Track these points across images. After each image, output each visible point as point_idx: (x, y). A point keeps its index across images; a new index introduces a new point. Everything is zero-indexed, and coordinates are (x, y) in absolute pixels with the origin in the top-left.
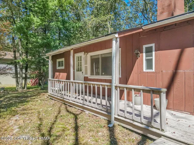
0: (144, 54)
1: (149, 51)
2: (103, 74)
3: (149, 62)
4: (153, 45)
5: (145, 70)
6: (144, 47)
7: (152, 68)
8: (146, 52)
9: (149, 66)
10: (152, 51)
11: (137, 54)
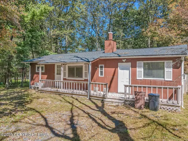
0: (99, 68)
1: (101, 67)
2: (77, 77)
3: (102, 72)
4: (103, 65)
5: (100, 76)
6: (100, 65)
7: (103, 75)
8: (100, 68)
9: (102, 74)
10: (103, 68)
11: (96, 68)
